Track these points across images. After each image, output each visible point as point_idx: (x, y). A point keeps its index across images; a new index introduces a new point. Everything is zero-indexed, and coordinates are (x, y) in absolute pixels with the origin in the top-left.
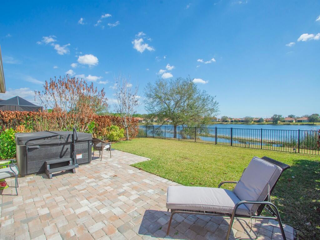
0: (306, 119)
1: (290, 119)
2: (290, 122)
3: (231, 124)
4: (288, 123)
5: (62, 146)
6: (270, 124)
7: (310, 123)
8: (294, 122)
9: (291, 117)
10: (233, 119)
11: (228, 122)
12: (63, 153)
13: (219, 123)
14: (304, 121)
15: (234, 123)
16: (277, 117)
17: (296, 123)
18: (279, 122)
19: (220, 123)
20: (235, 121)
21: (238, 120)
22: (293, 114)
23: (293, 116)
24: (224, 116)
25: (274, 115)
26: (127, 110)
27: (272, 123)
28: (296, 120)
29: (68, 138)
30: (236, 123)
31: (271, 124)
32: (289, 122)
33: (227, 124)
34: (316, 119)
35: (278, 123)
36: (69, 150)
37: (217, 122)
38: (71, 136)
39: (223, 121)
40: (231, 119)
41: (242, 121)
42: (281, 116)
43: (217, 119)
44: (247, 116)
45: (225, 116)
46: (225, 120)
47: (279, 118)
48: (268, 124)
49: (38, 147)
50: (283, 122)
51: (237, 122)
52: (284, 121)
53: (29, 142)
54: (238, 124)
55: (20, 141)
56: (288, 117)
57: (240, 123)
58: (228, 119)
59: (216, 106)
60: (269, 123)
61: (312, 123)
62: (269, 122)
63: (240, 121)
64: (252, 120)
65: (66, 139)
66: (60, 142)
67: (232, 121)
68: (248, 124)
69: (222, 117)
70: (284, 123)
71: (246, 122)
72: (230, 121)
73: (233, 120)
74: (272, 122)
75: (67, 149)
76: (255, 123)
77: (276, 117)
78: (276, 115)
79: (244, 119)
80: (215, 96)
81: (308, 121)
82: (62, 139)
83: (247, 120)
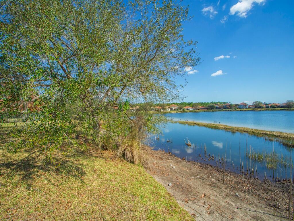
3: (266, 110)
10: (269, 104)
11: (262, 108)
13: (250, 109)
15: (270, 109)
19: (252, 109)
20: (272, 107)
21: (276, 105)
24: (257, 102)
30: (273, 109)
33: (260, 110)
37: (247, 108)
39: (256, 107)
40: (266, 104)
41: (282, 107)
43: (247, 104)
45: (259, 101)
46: (259, 106)
51: (275, 108)
54: (276, 110)
57: (279, 109)
58: (262, 105)
63: (278, 107)
67: (268, 107)
68: (291, 110)
69: (254, 103)
71: (288, 107)
72: (265, 106)
73: (270, 105)
79: (284, 105)
83: (289, 105)
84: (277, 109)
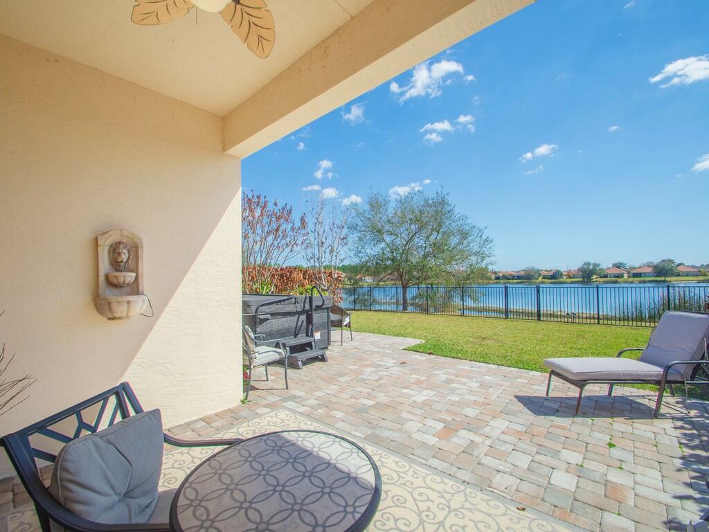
0: (649, 270)
1: (617, 271)
2: (618, 277)
3: (496, 283)
4: (614, 279)
5: (296, 317)
6: (576, 282)
7: (659, 279)
8: (626, 276)
9: (618, 266)
10: (500, 272)
12: (298, 329)
14: (645, 275)
15: (502, 281)
16: (591, 267)
17: (631, 279)
18: (595, 276)
20: (505, 277)
21: (511, 275)
22: (622, 262)
23: (622, 264)
25: (585, 264)
26: (328, 256)
27: (581, 279)
28: (628, 273)
29: (304, 303)
30: (506, 281)
31: (578, 281)
32: (616, 277)
34: (670, 270)
35: (594, 280)
36: (305, 323)
38: (308, 300)
40: (495, 273)
41: (519, 277)
42: (598, 265)
44: (528, 266)
47: (595, 270)
48: (572, 283)
49: (269, 316)
50: (603, 277)
51: (509, 279)
52: (605, 276)
53: (260, 308)
55: (249, 306)
56: (611, 266)
57: (515, 281)
58: (490, 274)
59: (488, 247)
60: (574, 280)
61: (663, 279)
62: (573, 278)
63: (514, 277)
64: (540, 275)
65: (302, 305)
66: (295, 310)
67: (498, 278)
68: (530, 284)
70: (605, 279)
71: (528, 279)
72: (493, 276)
73: (501, 275)
74: (581, 277)
75: (303, 321)
76: (546, 280)
77: (588, 267)
78: (588, 264)
79: (522, 273)
80: (486, 228)
81: (655, 275)
82: (297, 304)
83: (528, 275)
84: (510, 281)
